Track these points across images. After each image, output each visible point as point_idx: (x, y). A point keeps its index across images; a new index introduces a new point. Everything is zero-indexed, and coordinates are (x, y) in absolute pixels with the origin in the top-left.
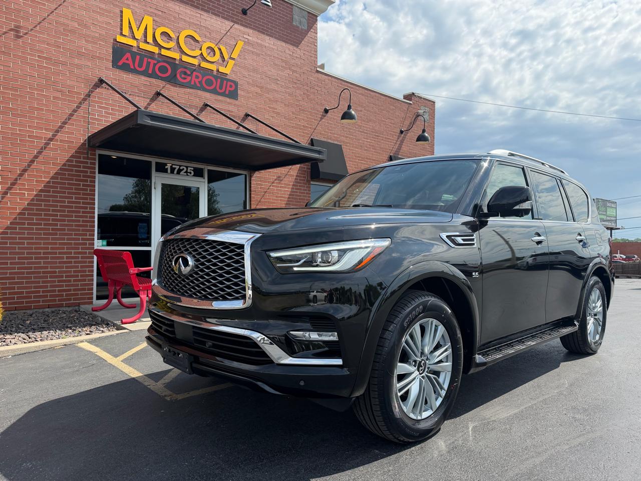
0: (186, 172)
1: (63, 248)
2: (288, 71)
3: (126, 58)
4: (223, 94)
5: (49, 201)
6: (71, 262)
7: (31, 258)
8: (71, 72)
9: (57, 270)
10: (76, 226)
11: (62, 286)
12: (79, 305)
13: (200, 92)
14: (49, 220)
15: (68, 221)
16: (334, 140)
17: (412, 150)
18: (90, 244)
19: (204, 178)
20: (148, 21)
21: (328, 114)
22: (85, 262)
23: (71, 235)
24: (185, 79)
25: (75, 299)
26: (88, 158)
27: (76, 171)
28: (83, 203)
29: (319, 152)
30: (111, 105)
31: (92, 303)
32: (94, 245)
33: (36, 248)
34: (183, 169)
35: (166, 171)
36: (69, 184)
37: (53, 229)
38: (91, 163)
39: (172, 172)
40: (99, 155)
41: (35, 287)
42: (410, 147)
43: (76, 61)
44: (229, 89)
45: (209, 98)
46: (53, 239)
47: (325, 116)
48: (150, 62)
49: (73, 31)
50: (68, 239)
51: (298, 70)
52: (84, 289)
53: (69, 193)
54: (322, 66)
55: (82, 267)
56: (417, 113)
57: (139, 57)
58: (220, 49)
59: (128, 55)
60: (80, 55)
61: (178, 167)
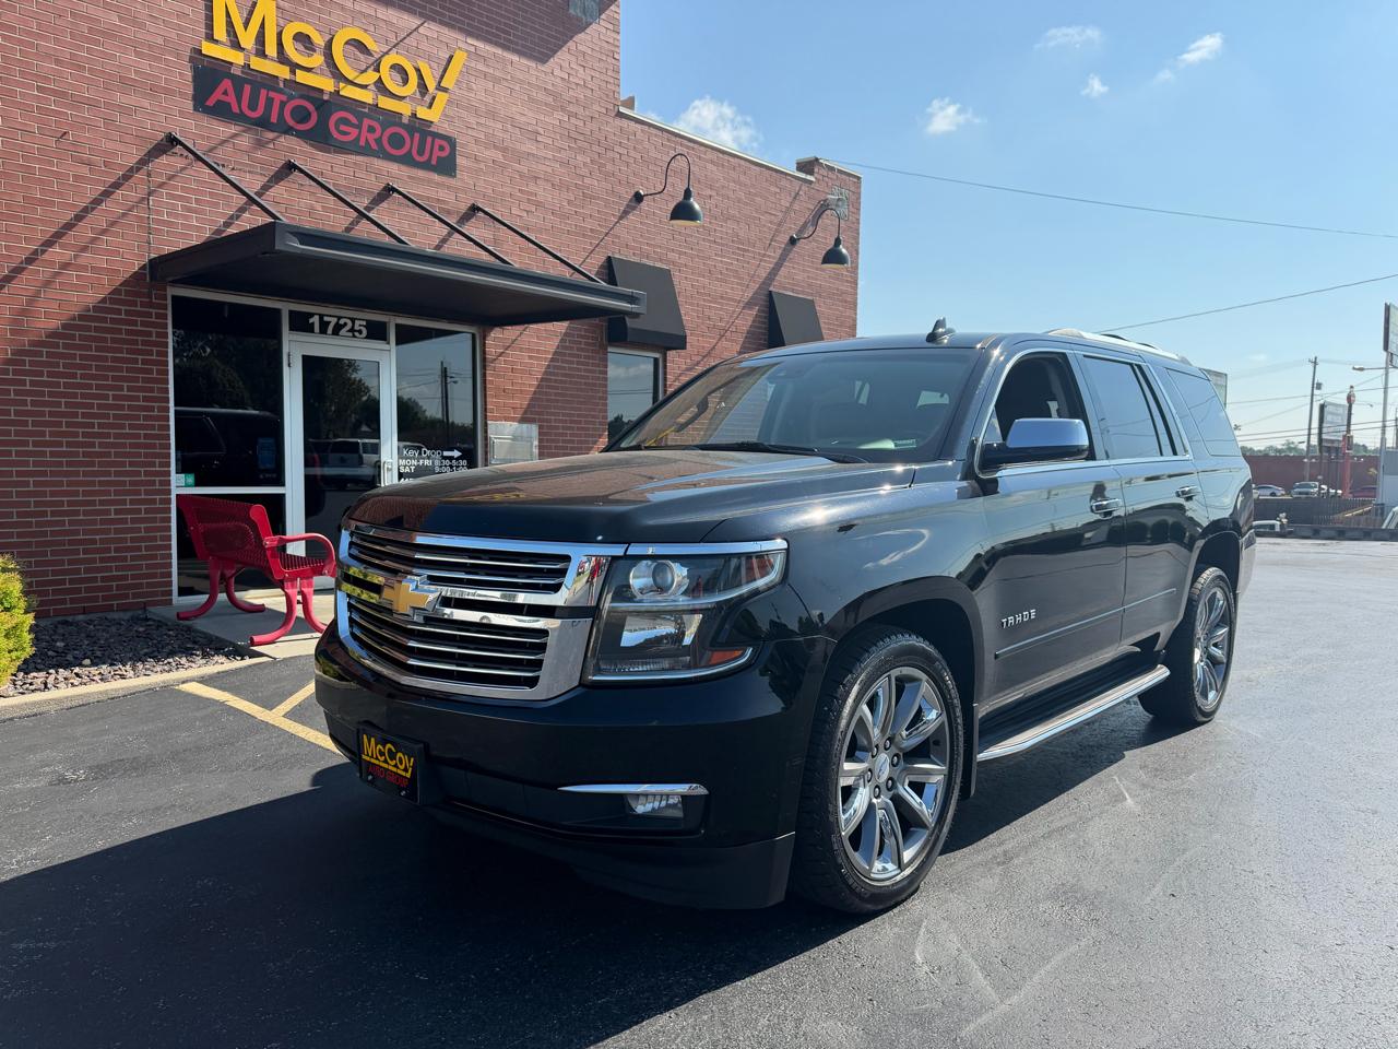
0: (352, 330)
1: (108, 493)
2: (558, 115)
3: (223, 92)
4: (426, 166)
5: (75, 396)
6: (124, 521)
7: (44, 514)
8: (108, 122)
9: (98, 537)
10: (132, 446)
11: (109, 569)
12: (144, 607)
13: (378, 163)
14: (76, 435)
15: (117, 436)
16: (655, 260)
17: (813, 278)
18: (161, 483)
19: (388, 343)
20: (266, 9)
21: (642, 204)
22: (154, 520)
23: (123, 464)
24: (346, 134)
25: (135, 596)
26: (151, 305)
27: (129, 332)
28: (146, 399)
29: (632, 299)
30: (194, 191)
31: (170, 602)
32: (170, 485)
33: (53, 494)
34: (345, 324)
35: (310, 329)
36: (115, 360)
37: (85, 454)
38: (158, 316)
39: (323, 330)
40: (174, 297)
41: (54, 573)
42: (809, 272)
43: (119, 98)
44: (437, 153)
45: (396, 173)
46: (85, 474)
47: (634, 208)
48: (273, 99)
49: (109, 34)
50: (117, 474)
51: (580, 111)
52: (154, 576)
53: (114, 378)
54: (630, 103)
55: (147, 530)
56: (825, 201)
57: (249, 87)
58: (418, 70)
59: (227, 84)
60: (126, 84)
61: (336, 320)
